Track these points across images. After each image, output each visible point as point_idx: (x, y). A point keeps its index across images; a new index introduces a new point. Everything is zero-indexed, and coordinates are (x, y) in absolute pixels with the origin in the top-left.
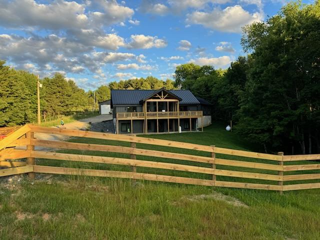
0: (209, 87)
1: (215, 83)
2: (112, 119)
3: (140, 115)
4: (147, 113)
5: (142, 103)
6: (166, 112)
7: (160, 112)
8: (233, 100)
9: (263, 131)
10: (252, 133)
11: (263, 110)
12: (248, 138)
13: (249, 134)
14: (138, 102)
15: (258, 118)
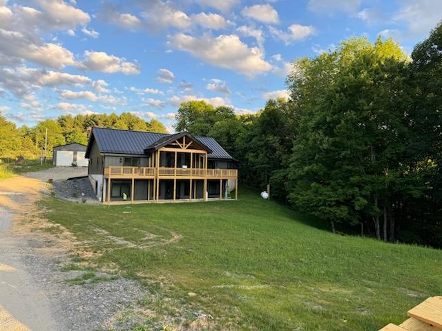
0: (231, 136)
1: (239, 132)
2: (87, 174)
3: (148, 171)
4: (159, 168)
5: (149, 152)
6: (189, 169)
7: (179, 169)
8: (268, 157)
9: (338, 204)
10: (324, 205)
11: (336, 174)
12: (318, 213)
13: (319, 206)
14: (142, 151)
15: (329, 184)
